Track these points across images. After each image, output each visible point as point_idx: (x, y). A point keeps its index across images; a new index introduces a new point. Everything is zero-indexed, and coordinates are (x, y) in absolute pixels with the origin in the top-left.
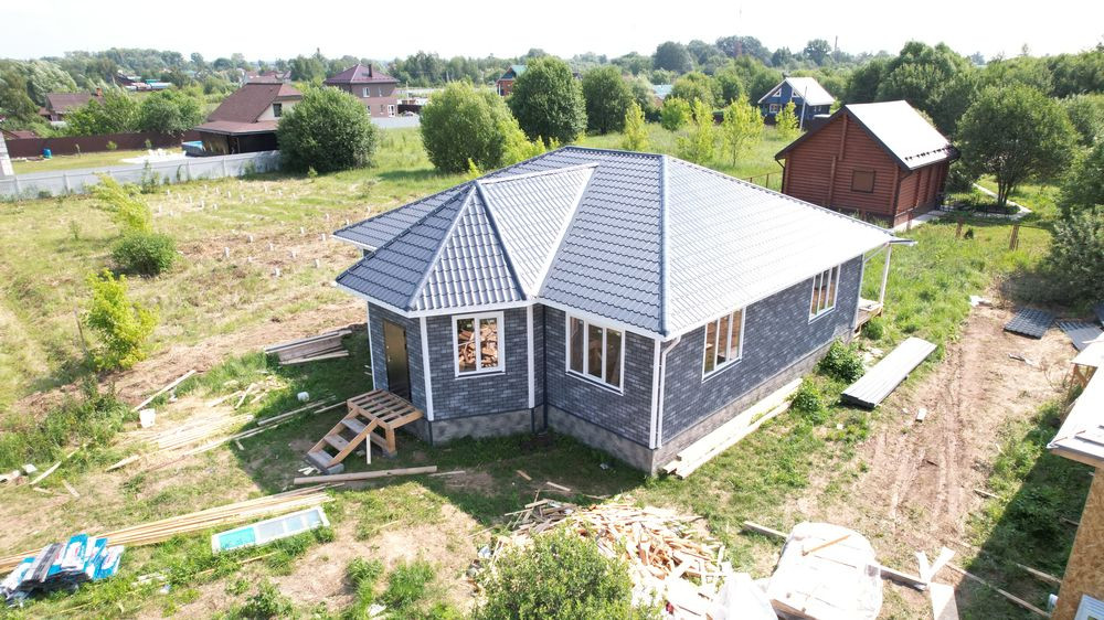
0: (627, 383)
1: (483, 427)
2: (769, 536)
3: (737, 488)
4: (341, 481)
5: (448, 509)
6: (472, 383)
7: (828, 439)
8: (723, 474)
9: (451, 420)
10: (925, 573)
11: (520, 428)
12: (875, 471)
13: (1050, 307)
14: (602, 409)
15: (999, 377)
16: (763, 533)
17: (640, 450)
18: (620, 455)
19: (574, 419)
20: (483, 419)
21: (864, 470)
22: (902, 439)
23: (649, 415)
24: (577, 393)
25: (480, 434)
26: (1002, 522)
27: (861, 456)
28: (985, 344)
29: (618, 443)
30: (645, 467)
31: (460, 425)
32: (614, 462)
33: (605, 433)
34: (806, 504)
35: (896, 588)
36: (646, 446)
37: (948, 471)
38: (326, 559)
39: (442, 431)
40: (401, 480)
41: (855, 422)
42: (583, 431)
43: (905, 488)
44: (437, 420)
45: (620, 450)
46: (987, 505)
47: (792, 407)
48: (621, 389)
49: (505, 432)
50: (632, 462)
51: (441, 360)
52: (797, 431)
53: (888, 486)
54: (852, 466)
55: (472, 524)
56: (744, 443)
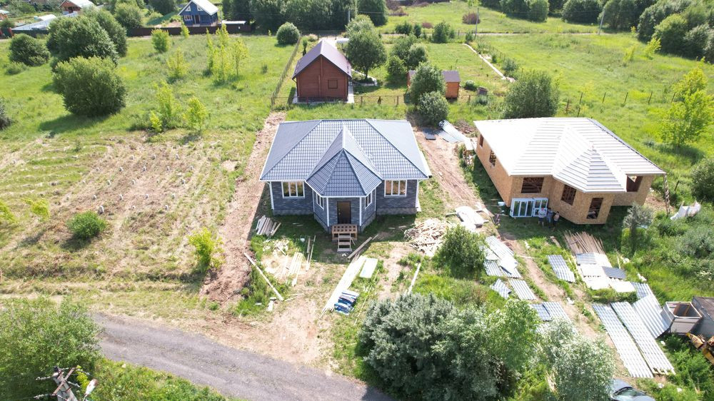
1: (368, 222)
2: (453, 215)
3: (433, 209)
4: (359, 251)
6: (367, 210)
8: (427, 207)
9: (364, 223)
10: (481, 208)
11: (374, 218)
14: (398, 203)
15: (442, 156)
16: (450, 215)
17: (412, 209)
18: (405, 213)
19: (388, 209)
21: (448, 193)
22: (444, 182)
23: (415, 199)
24: (388, 201)
27: (444, 190)
29: (405, 210)
33: (400, 209)
34: (449, 205)
35: (480, 213)
36: (414, 207)
38: (390, 265)
39: (363, 228)
43: (458, 193)
44: (362, 225)
46: (474, 190)
48: (406, 195)
49: (372, 221)
50: (410, 213)
53: (455, 195)
54: (445, 193)
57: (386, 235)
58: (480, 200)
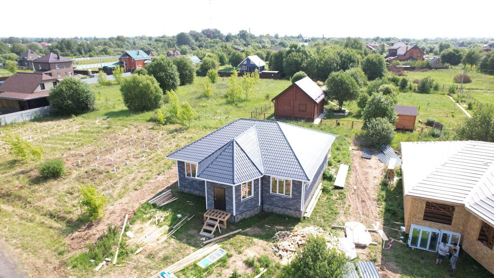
0: (292, 194)
1: (247, 215)
2: (340, 228)
3: (324, 217)
4: (218, 239)
5: (255, 240)
6: (245, 202)
7: (337, 199)
8: (318, 215)
9: (240, 214)
10: (376, 229)
11: (257, 213)
12: (352, 206)
13: (369, 148)
14: (284, 203)
15: (367, 173)
16: (338, 227)
17: (298, 212)
18: (290, 215)
19: (273, 207)
20: (248, 212)
21: (350, 206)
22: (354, 195)
23: (300, 202)
24: (274, 199)
25: (247, 217)
26: (385, 213)
27: (347, 203)
28: (359, 163)
29: (290, 211)
30: (299, 217)
31: (242, 215)
32: (289, 217)
33: (285, 209)
34: (342, 218)
35: (372, 233)
36: (300, 211)
37: (369, 203)
38: (235, 261)
39: (238, 218)
40: (234, 235)
41: (341, 193)
42: (277, 210)
43: (361, 209)
44: (236, 215)
45: (290, 213)
46: (381, 209)
47: (323, 191)
48: (291, 196)
49: (253, 215)
50: (295, 216)
51: (238, 196)
52: (327, 199)
53: (357, 209)
54: (346, 206)
55: (265, 243)
56: (317, 205)
57: (257, 230)
58: (382, 220)
